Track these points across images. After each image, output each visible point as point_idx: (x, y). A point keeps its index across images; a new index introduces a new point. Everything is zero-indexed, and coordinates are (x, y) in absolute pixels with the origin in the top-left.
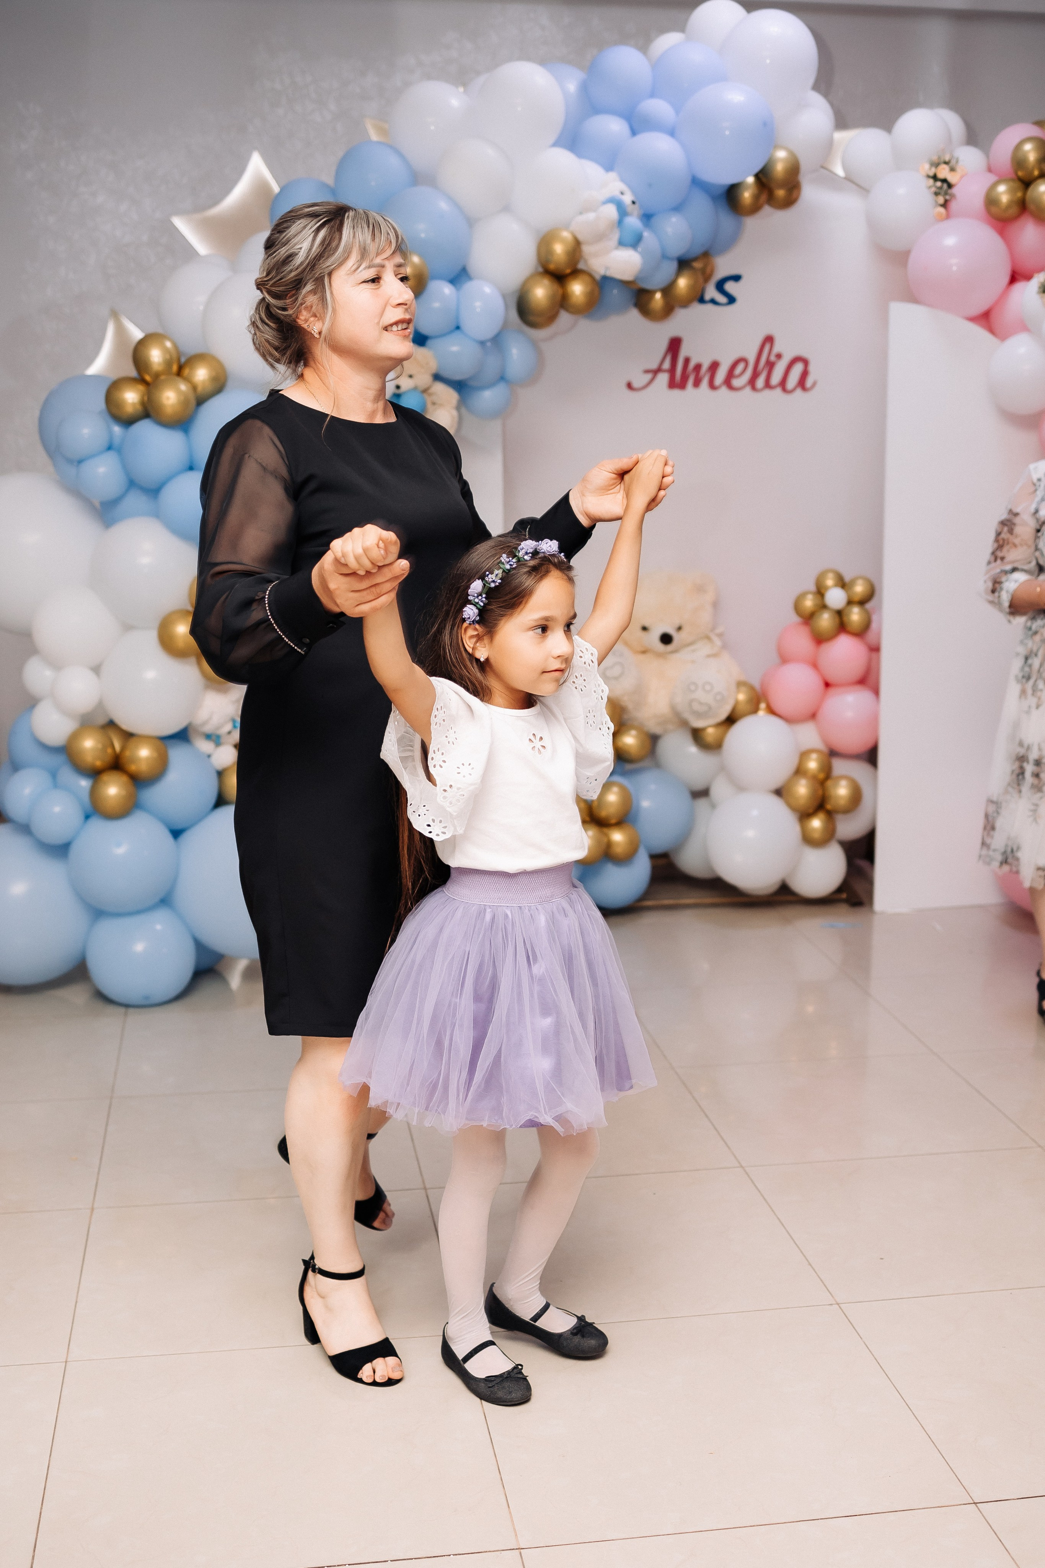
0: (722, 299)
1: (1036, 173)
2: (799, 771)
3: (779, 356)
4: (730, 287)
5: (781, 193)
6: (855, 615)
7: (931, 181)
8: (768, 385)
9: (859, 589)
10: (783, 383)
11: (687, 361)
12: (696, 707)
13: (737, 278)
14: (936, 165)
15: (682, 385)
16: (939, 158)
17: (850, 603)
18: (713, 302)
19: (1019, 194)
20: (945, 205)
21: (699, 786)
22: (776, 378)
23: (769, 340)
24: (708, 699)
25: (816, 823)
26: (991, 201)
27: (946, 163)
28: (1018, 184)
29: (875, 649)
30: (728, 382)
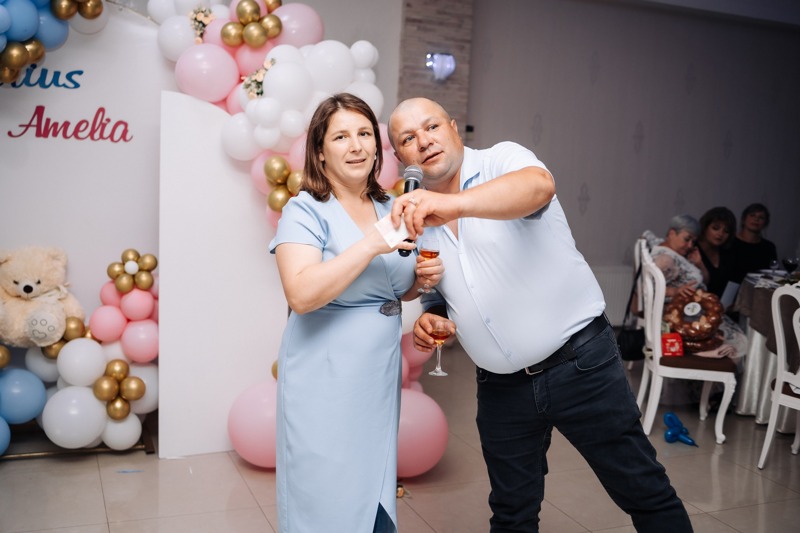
0: (71, 85)
1: (250, 20)
2: (107, 374)
3: (108, 120)
4: (75, 77)
6: (144, 277)
7: (193, 22)
8: (101, 137)
9: (148, 261)
10: (111, 136)
11: (48, 120)
12: (37, 334)
13: (80, 73)
14: (196, 12)
15: (46, 135)
16: (199, 9)
17: (141, 270)
18: (64, 85)
19: (240, 32)
20: (202, 35)
21: (50, 379)
22: (107, 133)
23: (102, 110)
24: (44, 329)
25: (118, 404)
26: (225, 35)
27: (202, 12)
28: (240, 26)
29: (156, 298)
30: (76, 133)
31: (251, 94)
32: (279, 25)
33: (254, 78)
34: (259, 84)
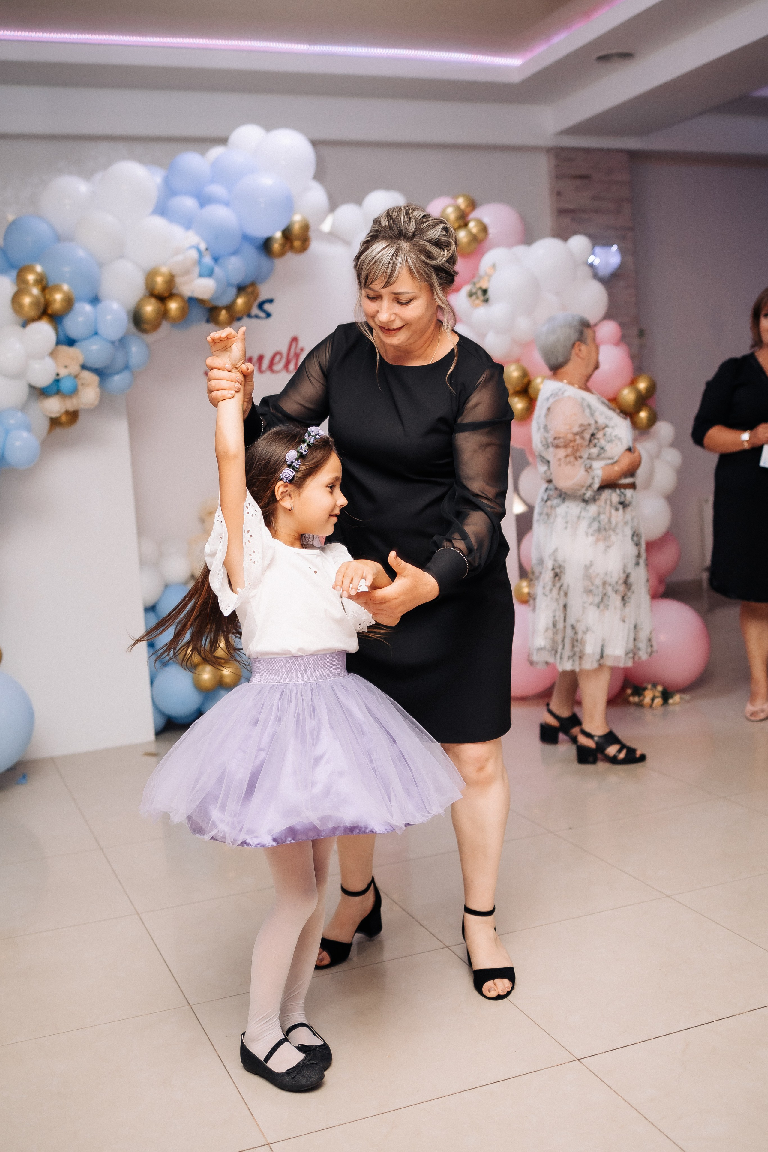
0: (262, 315)
3: (302, 350)
4: (267, 306)
5: (297, 244)
13: (271, 301)
18: (257, 317)
23: (295, 340)
30: (270, 368)
31: (477, 302)
32: (484, 229)
33: (478, 286)
34: (485, 292)
